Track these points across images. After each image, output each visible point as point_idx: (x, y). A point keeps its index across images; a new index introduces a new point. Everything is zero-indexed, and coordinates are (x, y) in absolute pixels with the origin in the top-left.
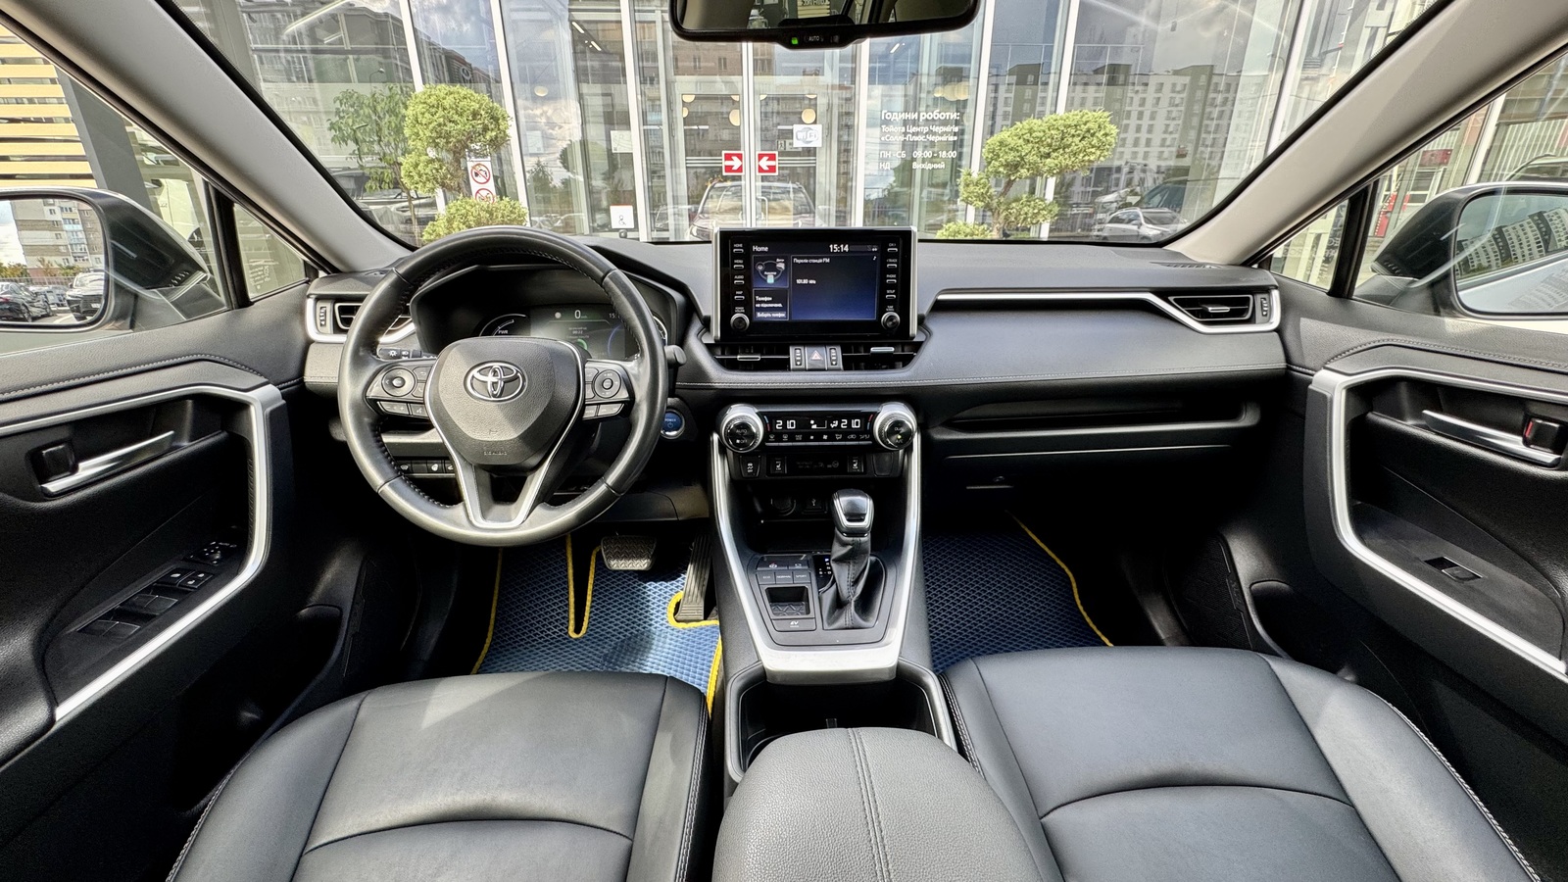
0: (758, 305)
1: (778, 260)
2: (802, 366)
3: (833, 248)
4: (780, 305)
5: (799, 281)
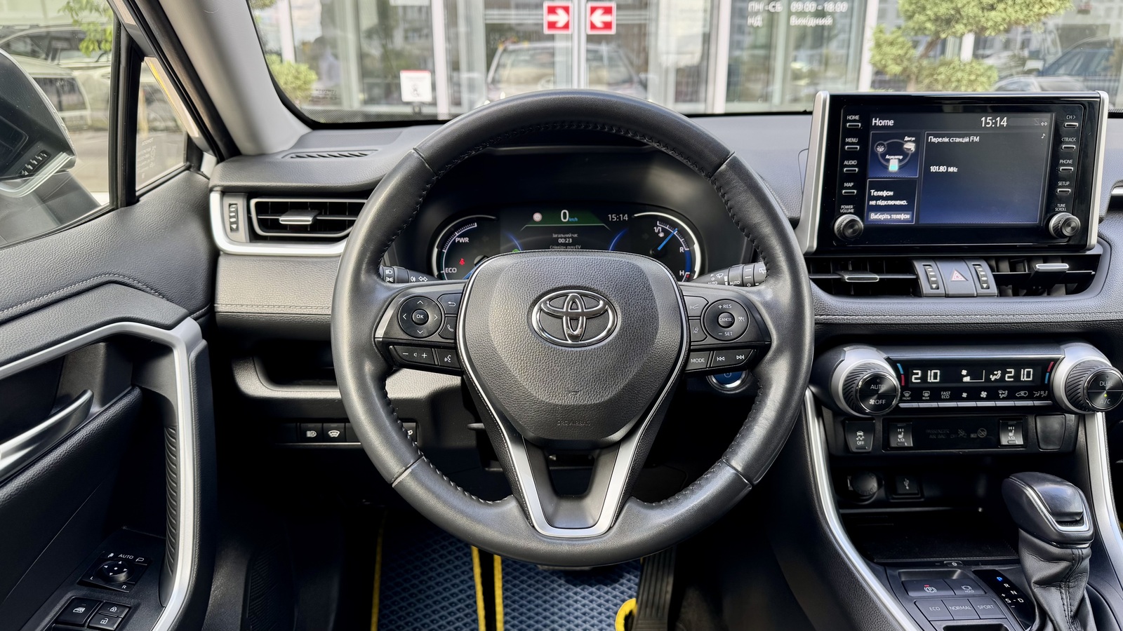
0: (873, 203)
1: (907, 139)
2: (941, 291)
3: (987, 121)
4: (904, 203)
5: (933, 169)
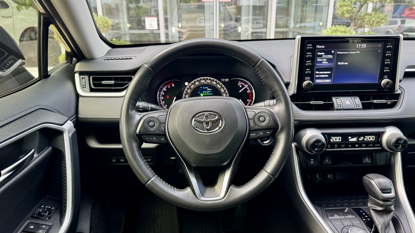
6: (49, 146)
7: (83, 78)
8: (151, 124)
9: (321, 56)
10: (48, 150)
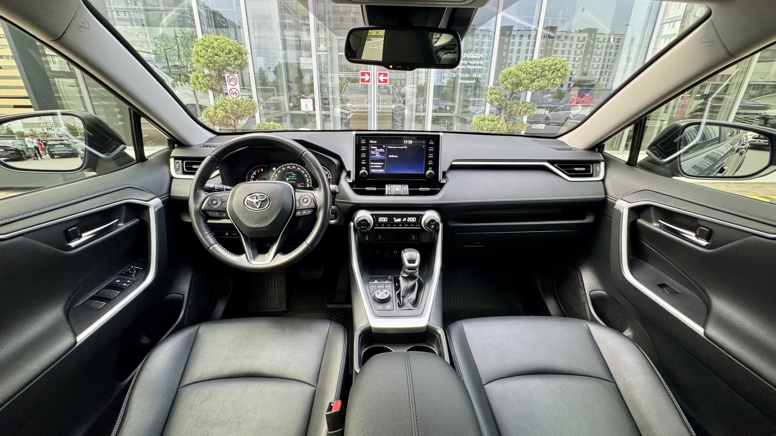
6: (137, 218)
7: (177, 163)
8: (214, 202)
9: (374, 150)
10: (135, 221)
